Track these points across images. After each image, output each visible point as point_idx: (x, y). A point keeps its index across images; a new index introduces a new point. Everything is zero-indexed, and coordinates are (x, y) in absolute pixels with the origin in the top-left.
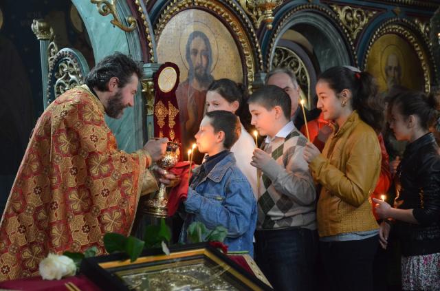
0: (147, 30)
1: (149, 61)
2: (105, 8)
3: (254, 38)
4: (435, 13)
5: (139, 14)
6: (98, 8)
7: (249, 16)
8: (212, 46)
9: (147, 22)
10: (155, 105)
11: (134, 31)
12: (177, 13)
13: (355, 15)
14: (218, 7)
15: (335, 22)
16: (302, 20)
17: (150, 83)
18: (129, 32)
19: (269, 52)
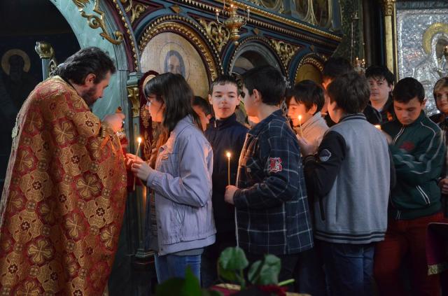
0: (132, 43)
1: (134, 71)
2: (95, 22)
3: (218, 58)
4: (334, 52)
5: (125, 29)
6: (88, 22)
7: (213, 42)
8: (185, 63)
9: (132, 37)
10: (140, 108)
11: (121, 44)
12: (157, 34)
13: (286, 48)
14: (189, 32)
15: (274, 52)
16: (251, 48)
17: (136, 89)
18: (117, 44)
19: (229, 70)
